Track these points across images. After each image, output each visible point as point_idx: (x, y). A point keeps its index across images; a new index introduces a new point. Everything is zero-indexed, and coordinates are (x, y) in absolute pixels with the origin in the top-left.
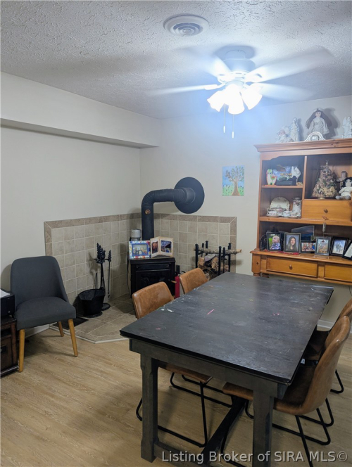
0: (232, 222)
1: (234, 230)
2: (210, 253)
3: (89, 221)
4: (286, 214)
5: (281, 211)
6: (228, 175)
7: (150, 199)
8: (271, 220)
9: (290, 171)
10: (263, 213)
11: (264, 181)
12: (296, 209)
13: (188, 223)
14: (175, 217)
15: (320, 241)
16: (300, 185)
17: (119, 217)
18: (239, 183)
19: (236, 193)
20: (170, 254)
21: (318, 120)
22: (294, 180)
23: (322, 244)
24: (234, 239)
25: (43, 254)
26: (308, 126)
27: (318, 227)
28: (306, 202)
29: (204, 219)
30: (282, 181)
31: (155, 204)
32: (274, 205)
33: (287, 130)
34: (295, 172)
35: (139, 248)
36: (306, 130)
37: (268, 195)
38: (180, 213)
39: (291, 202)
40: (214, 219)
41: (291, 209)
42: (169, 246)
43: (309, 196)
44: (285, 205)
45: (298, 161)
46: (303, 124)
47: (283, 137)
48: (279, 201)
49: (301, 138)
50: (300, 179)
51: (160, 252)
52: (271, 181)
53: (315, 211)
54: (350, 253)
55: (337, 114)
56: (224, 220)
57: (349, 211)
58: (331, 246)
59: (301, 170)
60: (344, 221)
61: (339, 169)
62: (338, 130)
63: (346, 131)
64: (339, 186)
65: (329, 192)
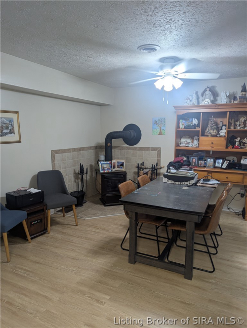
0: (158, 150)
1: (159, 155)
2: (146, 168)
3: (74, 150)
4: (190, 145)
5: (187, 143)
6: (156, 123)
8: (182, 148)
9: (192, 121)
10: (177, 145)
11: (178, 127)
12: (196, 142)
13: (131, 152)
14: (123, 148)
15: (209, 160)
16: (198, 129)
17: (90, 148)
18: (163, 128)
19: (160, 133)
20: (123, 170)
21: (208, 92)
22: (195, 126)
23: (210, 161)
24: (159, 160)
25: (50, 169)
26: (202, 96)
27: (208, 152)
28: (202, 138)
29: (141, 149)
30: (188, 127)
31: (113, 140)
32: (183, 140)
33: (190, 98)
34: (195, 122)
35: (105, 166)
36: (201, 98)
37: (180, 134)
38: (126, 145)
39: (193, 139)
40: (147, 149)
41: (192, 142)
42: (122, 165)
43: (203, 135)
44: (189, 140)
45: (197, 115)
46: (200, 94)
47: (188, 101)
48: (186, 138)
49: (198, 103)
50: (198, 125)
51: (116, 169)
52: (182, 126)
53: (206, 143)
54: (225, 166)
55: (218, 89)
56: (153, 149)
57: (224, 143)
58: (215, 163)
59: (199, 120)
60: (222, 148)
61: (219, 120)
62: (218, 98)
63: (223, 99)
64: (219, 129)
65: (214, 132)
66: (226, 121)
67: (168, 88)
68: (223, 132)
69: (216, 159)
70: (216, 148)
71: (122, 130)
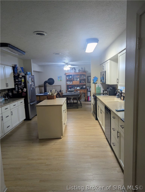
0: (60, 86)
1: (61, 87)
4: (70, 84)
5: (69, 83)
6: (59, 77)
7: (45, 82)
8: (68, 85)
12: (71, 83)
13: (51, 87)
14: (48, 86)
16: (72, 79)
18: (61, 79)
19: (61, 81)
21: (73, 69)
23: (76, 88)
24: (61, 89)
27: (75, 85)
28: (73, 82)
29: (55, 86)
30: (69, 78)
32: (68, 82)
34: (71, 77)
37: (67, 81)
39: (70, 82)
40: (57, 86)
44: (69, 82)
45: (71, 75)
49: (71, 72)
50: (72, 78)
52: (67, 78)
53: (75, 83)
54: (80, 88)
55: (76, 68)
56: (59, 86)
57: (79, 82)
58: (77, 88)
59: (72, 76)
60: (79, 84)
61: (77, 76)
62: (76, 70)
63: (77, 71)
64: (77, 79)
65: (76, 80)
66: (79, 77)
67: (67, 70)
68: (78, 80)
69: (77, 87)
70: (77, 84)
71: (47, 80)
